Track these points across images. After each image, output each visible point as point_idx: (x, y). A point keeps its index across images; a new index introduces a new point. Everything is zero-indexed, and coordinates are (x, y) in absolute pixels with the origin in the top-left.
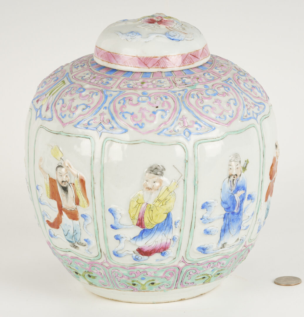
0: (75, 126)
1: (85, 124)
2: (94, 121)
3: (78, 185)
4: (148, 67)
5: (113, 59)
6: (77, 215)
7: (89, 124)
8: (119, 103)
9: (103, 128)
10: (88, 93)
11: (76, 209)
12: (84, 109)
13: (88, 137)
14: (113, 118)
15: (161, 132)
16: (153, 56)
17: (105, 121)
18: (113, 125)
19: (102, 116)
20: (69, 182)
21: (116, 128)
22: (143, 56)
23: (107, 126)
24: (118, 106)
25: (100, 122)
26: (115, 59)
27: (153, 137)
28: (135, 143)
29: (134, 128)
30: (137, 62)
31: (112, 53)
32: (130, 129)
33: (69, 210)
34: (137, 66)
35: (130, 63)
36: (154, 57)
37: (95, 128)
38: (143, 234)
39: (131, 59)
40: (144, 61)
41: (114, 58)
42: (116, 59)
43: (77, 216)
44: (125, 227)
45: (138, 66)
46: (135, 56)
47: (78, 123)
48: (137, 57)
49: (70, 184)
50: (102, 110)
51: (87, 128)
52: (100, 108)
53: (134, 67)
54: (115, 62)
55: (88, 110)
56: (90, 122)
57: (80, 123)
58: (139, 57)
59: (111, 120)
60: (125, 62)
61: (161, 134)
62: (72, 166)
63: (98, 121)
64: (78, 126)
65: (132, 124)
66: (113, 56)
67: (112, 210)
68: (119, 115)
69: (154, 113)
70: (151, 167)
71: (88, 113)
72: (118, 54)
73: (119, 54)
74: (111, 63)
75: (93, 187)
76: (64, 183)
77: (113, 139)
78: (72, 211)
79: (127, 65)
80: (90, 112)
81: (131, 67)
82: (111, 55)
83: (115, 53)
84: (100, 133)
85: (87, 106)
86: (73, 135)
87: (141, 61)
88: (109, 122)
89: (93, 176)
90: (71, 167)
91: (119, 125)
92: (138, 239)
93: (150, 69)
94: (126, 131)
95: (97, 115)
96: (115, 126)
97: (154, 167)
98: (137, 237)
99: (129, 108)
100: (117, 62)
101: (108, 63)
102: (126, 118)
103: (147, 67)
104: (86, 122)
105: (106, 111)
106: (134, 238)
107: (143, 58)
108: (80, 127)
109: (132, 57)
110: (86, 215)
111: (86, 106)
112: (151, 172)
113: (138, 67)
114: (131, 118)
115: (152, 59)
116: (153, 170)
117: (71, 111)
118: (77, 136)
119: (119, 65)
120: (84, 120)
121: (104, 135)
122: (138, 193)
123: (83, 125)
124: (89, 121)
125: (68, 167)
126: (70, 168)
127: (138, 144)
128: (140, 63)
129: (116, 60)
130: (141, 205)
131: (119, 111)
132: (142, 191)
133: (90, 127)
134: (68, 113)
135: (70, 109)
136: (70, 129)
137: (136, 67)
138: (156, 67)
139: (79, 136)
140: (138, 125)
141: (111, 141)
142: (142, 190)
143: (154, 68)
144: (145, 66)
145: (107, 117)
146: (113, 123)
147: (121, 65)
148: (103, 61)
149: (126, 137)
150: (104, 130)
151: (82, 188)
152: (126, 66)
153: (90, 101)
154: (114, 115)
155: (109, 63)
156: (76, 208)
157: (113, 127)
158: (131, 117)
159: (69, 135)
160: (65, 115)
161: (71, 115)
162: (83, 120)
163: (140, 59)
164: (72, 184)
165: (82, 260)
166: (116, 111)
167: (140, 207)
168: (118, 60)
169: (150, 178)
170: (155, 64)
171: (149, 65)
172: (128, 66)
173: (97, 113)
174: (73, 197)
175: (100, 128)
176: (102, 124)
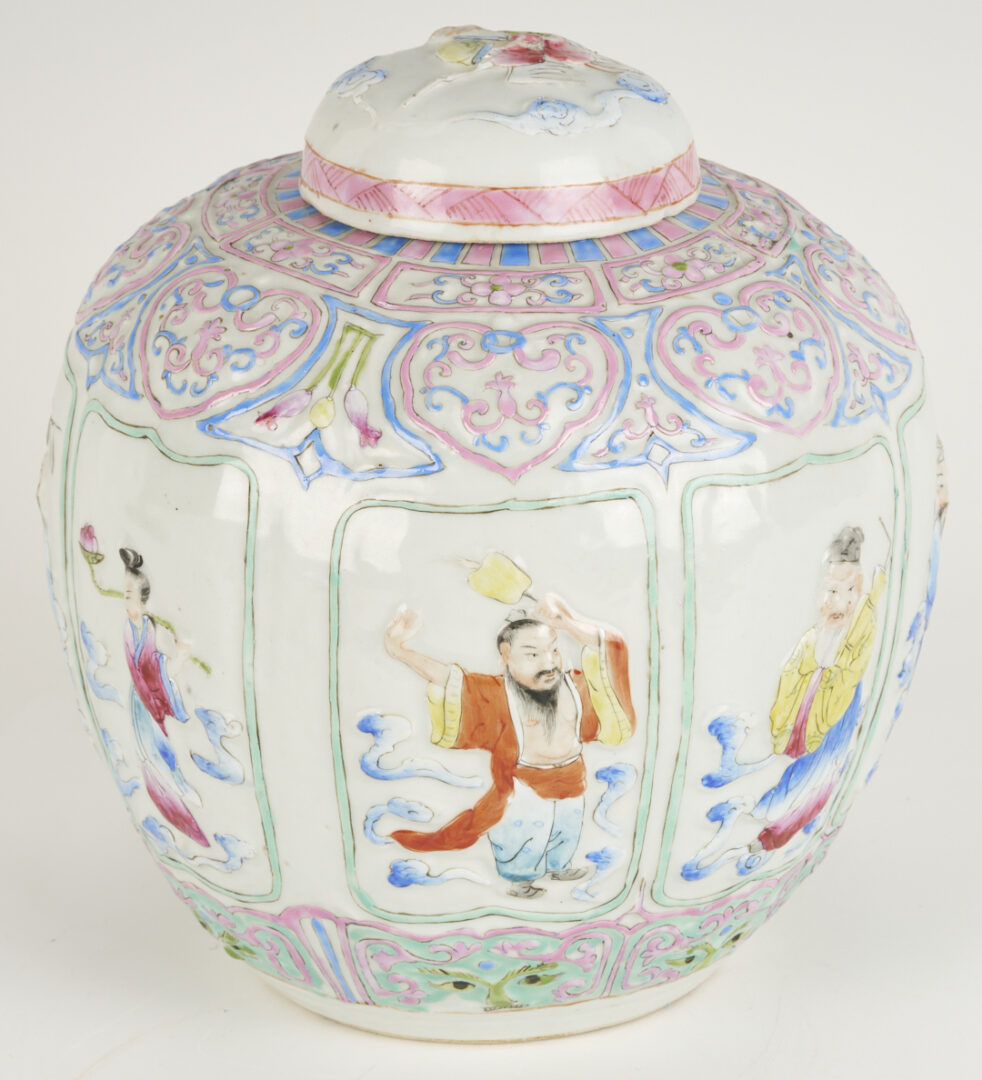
0: (566, 468)
1: (600, 451)
2: (627, 432)
3: (601, 669)
4: (641, 208)
5: (518, 211)
6: (580, 776)
7: (612, 448)
8: (679, 350)
9: (669, 447)
10: (543, 345)
11: (580, 760)
12: (572, 402)
13: (628, 493)
14: (688, 406)
15: (837, 416)
16: (650, 170)
17: (663, 422)
18: (699, 429)
19: (649, 410)
20: (563, 671)
21: (714, 439)
22: (625, 176)
23: (682, 439)
24: (685, 362)
25: (649, 432)
26: (528, 207)
27: (824, 438)
28: (784, 472)
29: (773, 424)
30: (610, 202)
31: (509, 191)
32: (763, 430)
33: (551, 767)
34: (610, 215)
35: (587, 211)
36: (653, 172)
37: (641, 455)
38: (793, 776)
39: (588, 196)
40: (629, 193)
41: (524, 204)
42: (531, 207)
43: (581, 781)
44: (749, 768)
45: (615, 213)
46: (600, 184)
47: (574, 455)
48: (608, 183)
49: (567, 676)
50: (637, 389)
51: (613, 464)
52: (626, 384)
53: (602, 221)
54: (529, 217)
55: (587, 400)
56: (616, 442)
57: (580, 452)
58: (615, 184)
59: (685, 416)
60: (569, 211)
61: (842, 422)
62: (572, 612)
63: (641, 428)
64: (577, 465)
65: (760, 409)
66: (518, 200)
67: (721, 724)
68: (706, 391)
69: (798, 355)
70: (838, 542)
71: (594, 409)
72: (538, 190)
73: (544, 187)
74: (514, 226)
75: (655, 663)
76: (544, 678)
77: (716, 480)
78: (561, 770)
79: (578, 218)
80: (601, 405)
81: (593, 221)
82: (510, 199)
83: (526, 188)
84: (661, 469)
85: (579, 389)
86: (566, 501)
87: (622, 193)
88: (682, 423)
89: (658, 623)
90: (570, 616)
91: (721, 425)
92: (776, 798)
93: (650, 213)
94: (752, 438)
95: (630, 410)
96: (707, 430)
97: (846, 538)
98: (773, 792)
99: (725, 361)
100: (539, 216)
101: (497, 228)
102: (733, 397)
103: (641, 212)
104: (600, 444)
105: (652, 389)
106: (764, 798)
107: (625, 184)
108: (588, 467)
109: (592, 188)
110: (620, 767)
111: (576, 390)
112: (844, 557)
113: (615, 218)
114: (749, 393)
115: (650, 177)
116: (846, 550)
117: (520, 420)
118: (581, 499)
119: (549, 224)
120: (590, 439)
121: (681, 474)
122: (804, 639)
123: (594, 455)
124: (611, 439)
125: (559, 617)
126: (568, 619)
127: (796, 474)
128: (617, 203)
129: (532, 211)
130: (808, 678)
131: (700, 380)
132: (813, 630)
133: (622, 457)
134: (511, 428)
135: (516, 413)
136: (543, 481)
137: (608, 219)
138: (662, 203)
139: (591, 498)
140: (779, 408)
141: (711, 485)
142: (814, 627)
143: (658, 209)
144: (635, 207)
145: (666, 406)
146: (696, 422)
147: (557, 224)
148: (466, 224)
149: (757, 459)
150: (674, 456)
151: (618, 677)
152: (575, 222)
153: (574, 367)
154: (687, 394)
155: (501, 225)
156: (580, 754)
157: (702, 439)
158: (751, 388)
159: (549, 503)
160: (504, 438)
161: (532, 432)
162: (585, 438)
163: (617, 188)
164: (572, 673)
165: (539, 932)
166: (687, 382)
167: (804, 686)
168: (540, 208)
169: (843, 580)
170: (657, 196)
171: (645, 204)
172: (584, 221)
173: (623, 401)
174: (573, 717)
175: (658, 453)
176: (657, 438)
